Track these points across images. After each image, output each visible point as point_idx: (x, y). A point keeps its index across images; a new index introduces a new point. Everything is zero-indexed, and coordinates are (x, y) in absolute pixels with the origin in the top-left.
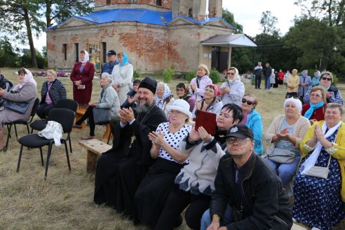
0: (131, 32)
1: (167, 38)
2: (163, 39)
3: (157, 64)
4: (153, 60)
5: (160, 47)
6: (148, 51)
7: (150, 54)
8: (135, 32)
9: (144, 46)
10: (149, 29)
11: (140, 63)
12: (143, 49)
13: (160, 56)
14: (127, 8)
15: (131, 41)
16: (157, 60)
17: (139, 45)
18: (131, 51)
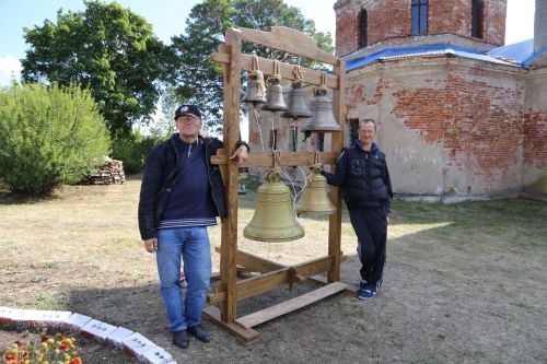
0: (431, 86)
1: (521, 102)
2: (513, 107)
3: (497, 172)
4: (487, 164)
5: (504, 128)
6: (476, 138)
7: (481, 146)
8: (442, 85)
9: (465, 124)
10: (480, 79)
11: (453, 170)
12: (462, 132)
13: (506, 151)
14: (404, 46)
15: (428, 109)
16: (497, 163)
17: (451, 121)
18: (429, 139)
